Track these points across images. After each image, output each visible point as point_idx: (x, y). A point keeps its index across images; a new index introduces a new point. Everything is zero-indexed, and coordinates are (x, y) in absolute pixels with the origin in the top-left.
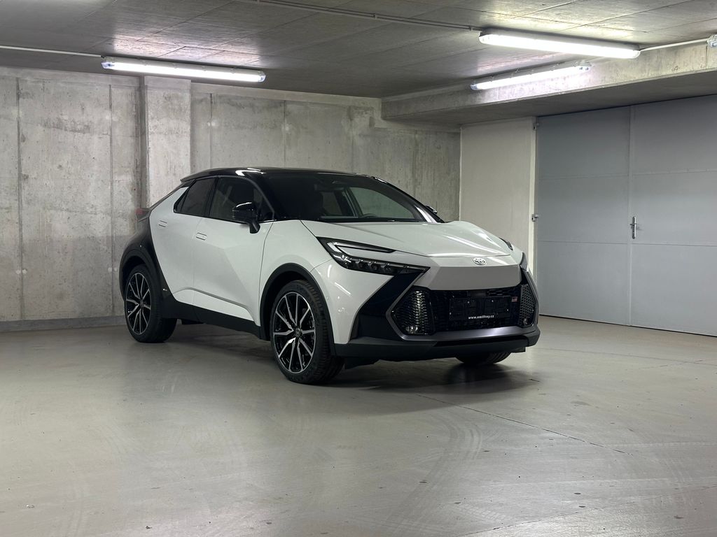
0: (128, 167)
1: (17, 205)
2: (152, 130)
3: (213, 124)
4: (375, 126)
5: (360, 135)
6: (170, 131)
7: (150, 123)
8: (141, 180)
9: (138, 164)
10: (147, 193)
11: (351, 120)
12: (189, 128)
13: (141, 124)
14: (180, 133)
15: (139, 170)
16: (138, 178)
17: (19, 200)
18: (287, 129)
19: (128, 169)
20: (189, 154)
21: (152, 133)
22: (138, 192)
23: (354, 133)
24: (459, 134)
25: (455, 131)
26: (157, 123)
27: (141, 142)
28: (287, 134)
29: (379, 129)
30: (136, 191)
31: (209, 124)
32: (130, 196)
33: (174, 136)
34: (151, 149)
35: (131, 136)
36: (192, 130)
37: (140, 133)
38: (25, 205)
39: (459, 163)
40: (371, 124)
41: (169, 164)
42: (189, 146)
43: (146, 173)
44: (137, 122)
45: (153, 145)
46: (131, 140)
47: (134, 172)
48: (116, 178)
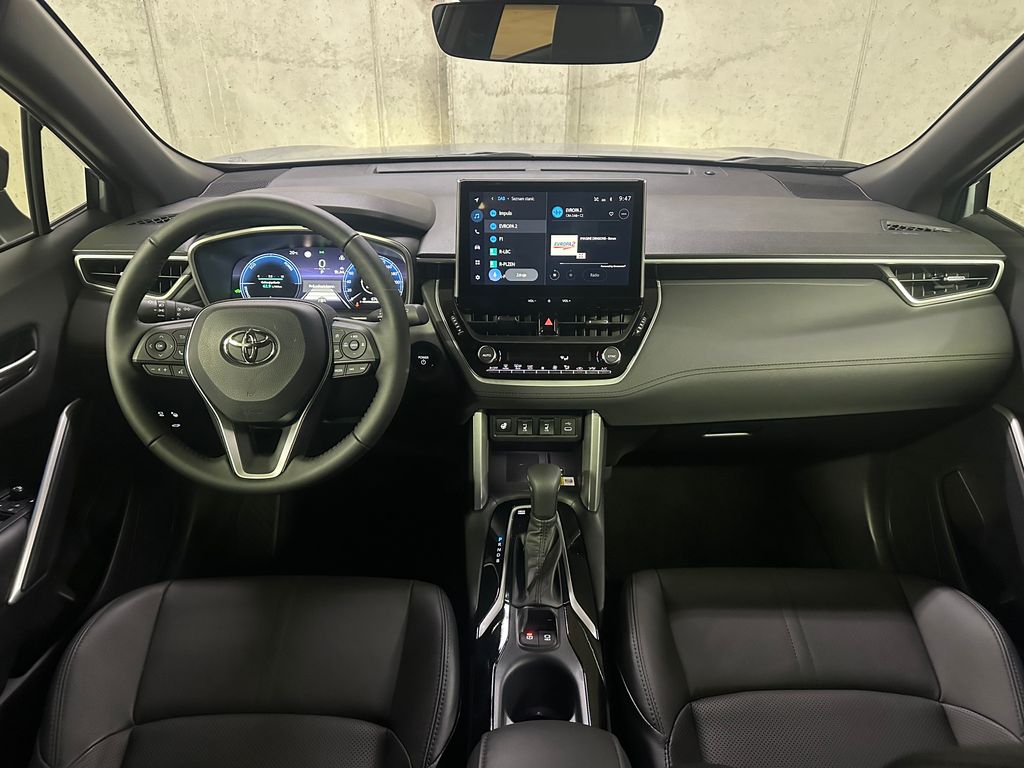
1: (146, 45)
17: (150, 30)
38: (166, 45)
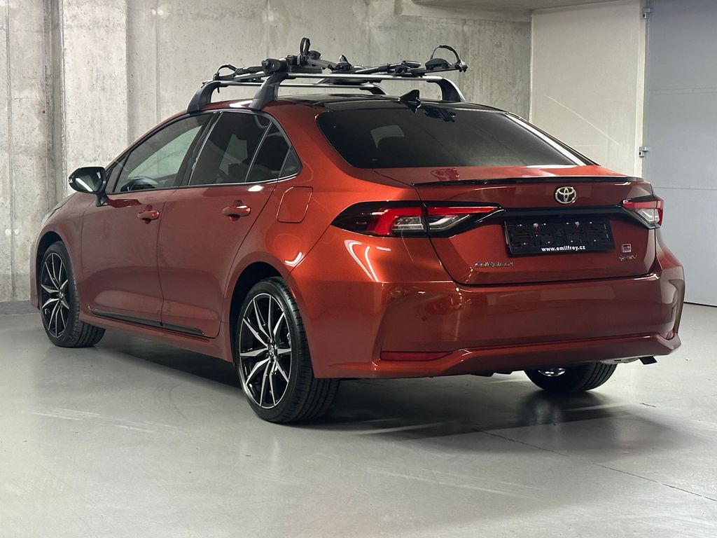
0: (34, 78)
2: (68, 23)
3: (161, 12)
4: (403, 13)
5: (380, 27)
6: (96, 23)
7: (66, 12)
8: (52, 97)
9: (49, 72)
10: (61, 118)
11: (367, 4)
12: (124, 18)
13: (52, 13)
14: (111, 25)
15: (50, 81)
16: (49, 94)
18: (271, 18)
19: (34, 81)
20: (125, 59)
21: (70, 27)
22: (49, 116)
23: (372, 24)
24: (529, 24)
25: (524, 19)
26: (76, 10)
27: (53, 39)
28: (271, 26)
29: (408, 18)
30: (46, 114)
31: (154, 12)
32: (37, 122)
33: (102, 31)
34: (68, 51)
35: (37, 32)
36: (130, 22)
37: (52, 26)
39: (529, 67)
40: (397, 10)
41: (95, 74)
42: (124, 46)
43: (60, 86)
44: (46, 10)
45: (71, 44)
46: (39, 38)
47: (42, 85)
48: (16, 94)
